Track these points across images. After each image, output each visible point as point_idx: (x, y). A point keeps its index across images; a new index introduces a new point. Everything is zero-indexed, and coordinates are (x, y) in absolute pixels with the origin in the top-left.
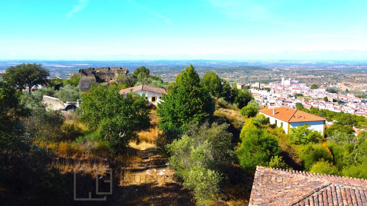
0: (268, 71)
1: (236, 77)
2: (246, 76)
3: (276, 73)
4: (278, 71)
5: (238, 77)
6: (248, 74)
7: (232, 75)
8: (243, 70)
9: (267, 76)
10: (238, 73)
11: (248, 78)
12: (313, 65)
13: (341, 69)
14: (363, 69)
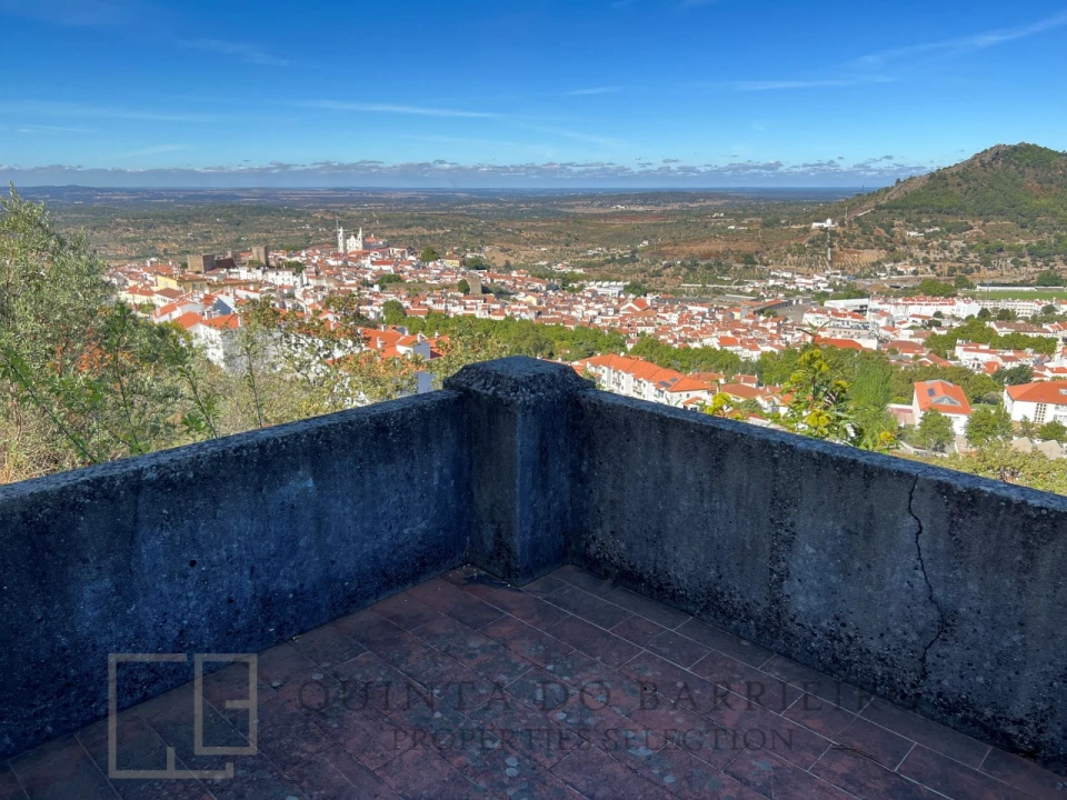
0: (298, 217)
1: (199, 238)
2: (234, 235)
3: (325, 223)
4: (328, 217)
5: (206, 237)
6: (241, 227)
7: (185, 234)
8: (220, 217)
9: (298, 234)
10: (207, 227)
11: (239, 240)
12: (421, 202)
13: (487, 211)
14: (535, 212)
